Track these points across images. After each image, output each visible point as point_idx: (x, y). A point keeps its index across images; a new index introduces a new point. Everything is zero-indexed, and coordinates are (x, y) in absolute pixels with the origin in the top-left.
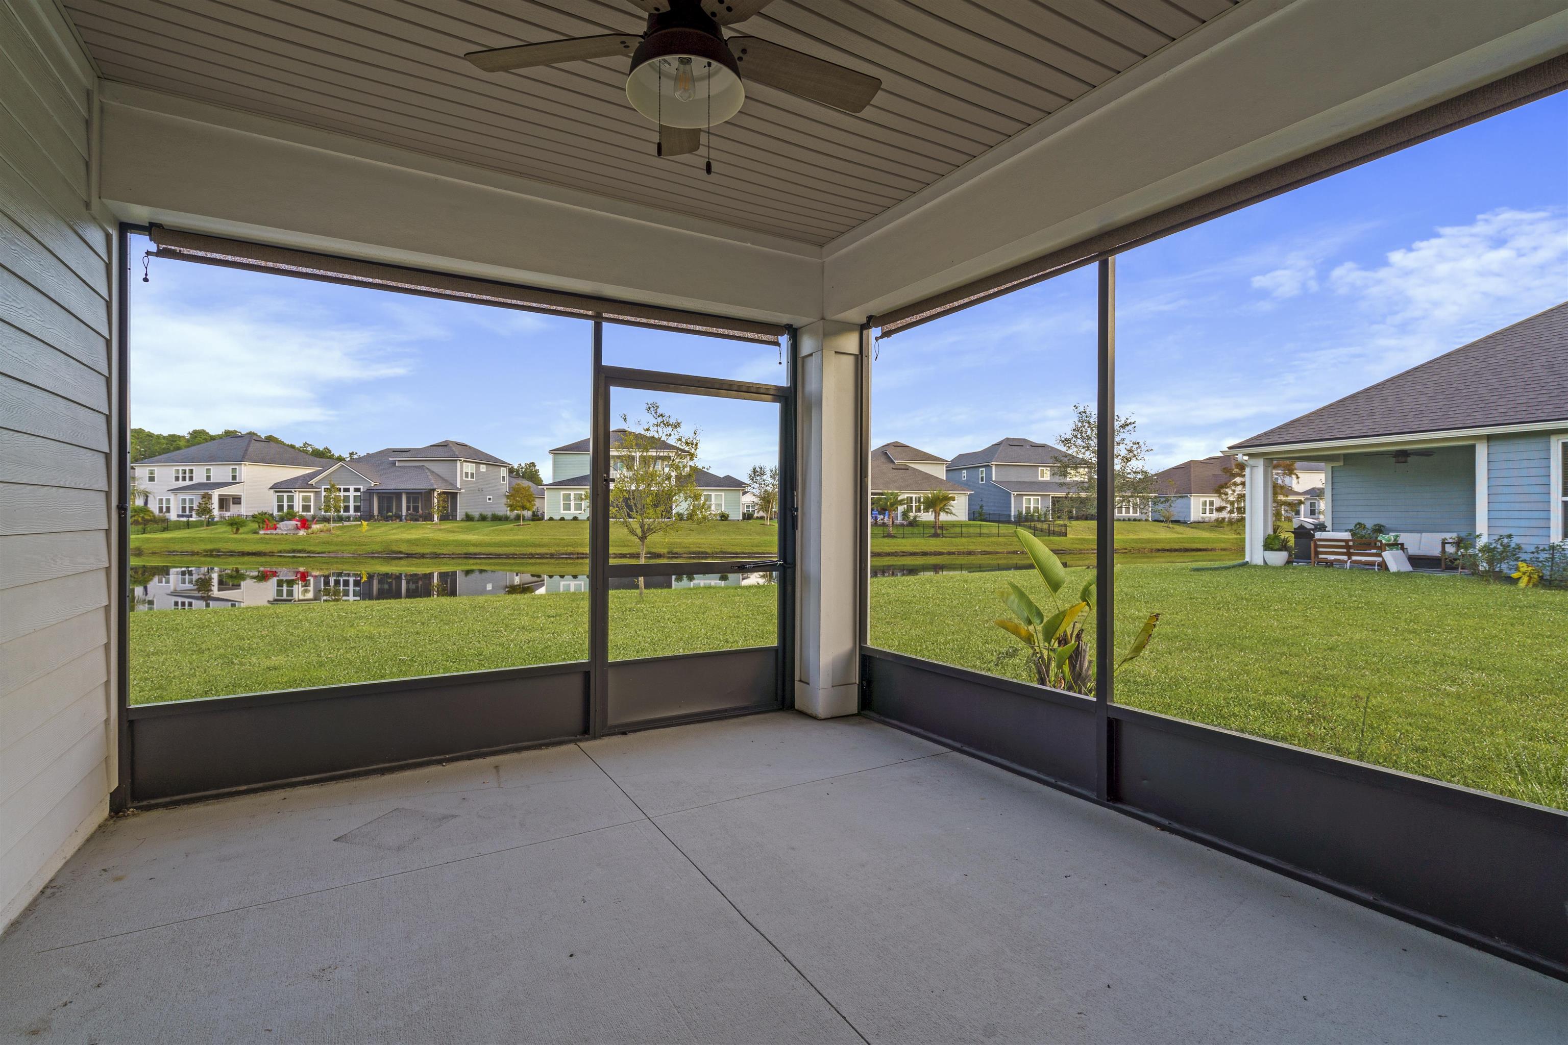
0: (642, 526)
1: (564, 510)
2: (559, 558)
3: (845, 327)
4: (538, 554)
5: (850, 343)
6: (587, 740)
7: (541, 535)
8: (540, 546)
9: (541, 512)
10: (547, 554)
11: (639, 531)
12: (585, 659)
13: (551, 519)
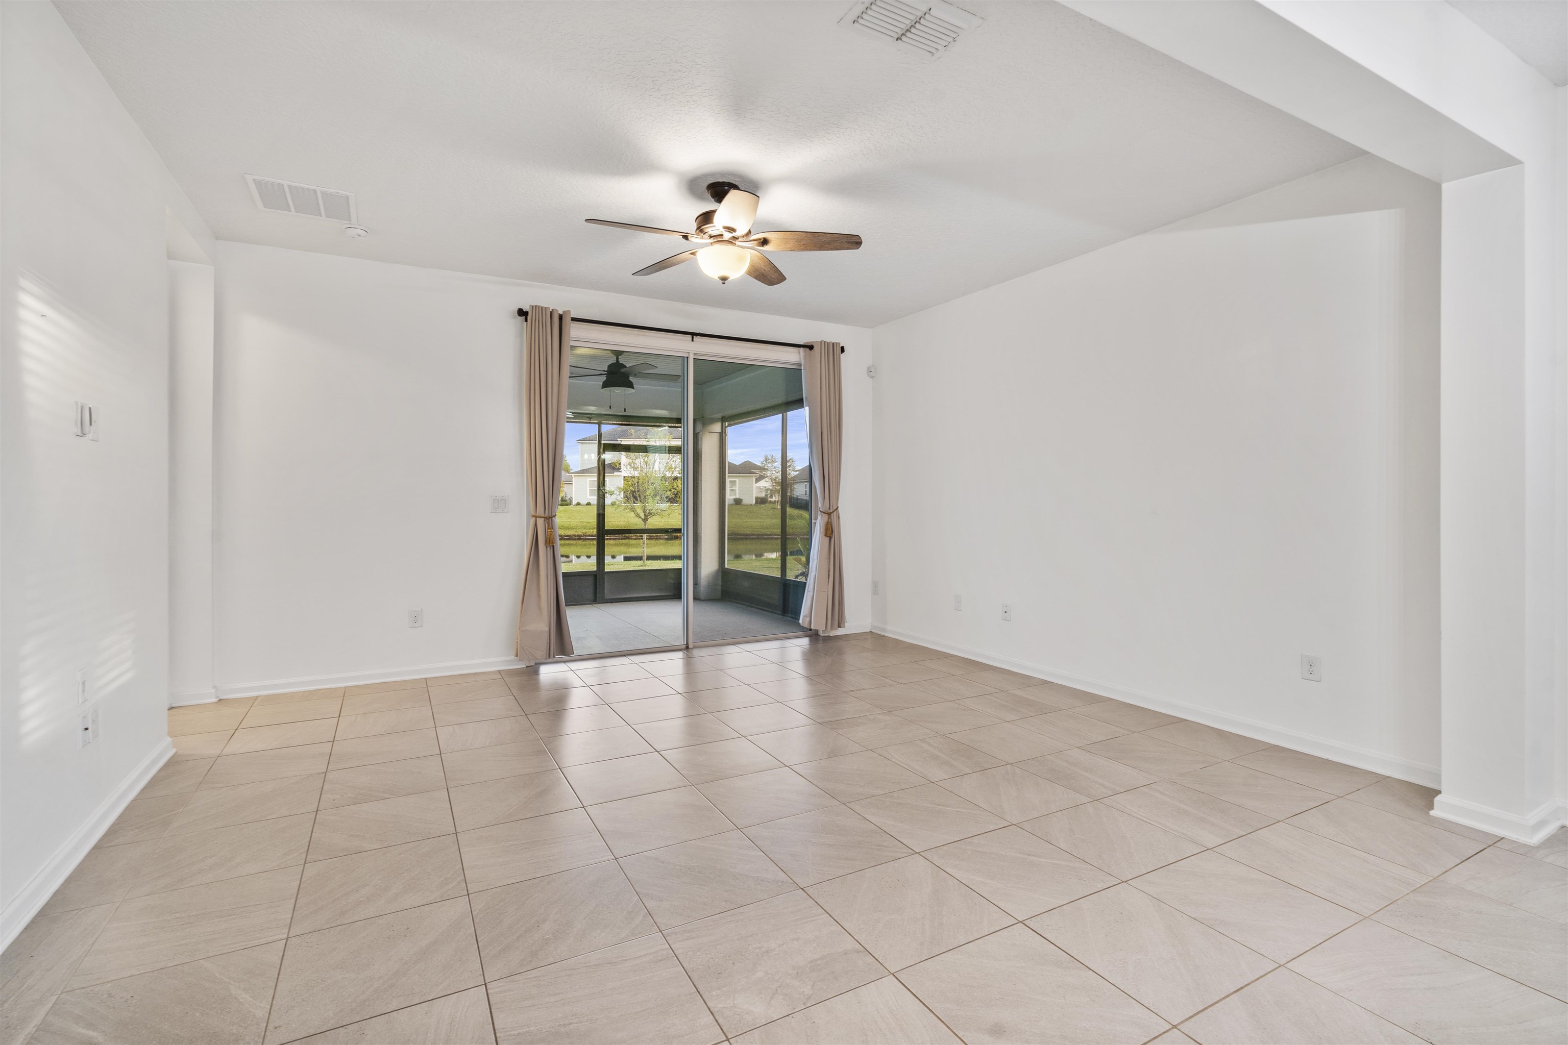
0: (644, 512)
1: (590, 496)
2: (586, 539)
3: (713, 421)
4: (567, 536)
5: (717, 427)
6: (596, 604)
7: (569, 518)
8: (568, 528)
9: (569, 497)
10: (575, 536)
11: (642, 515)
12: (595, 569)
13: (578, 504)
